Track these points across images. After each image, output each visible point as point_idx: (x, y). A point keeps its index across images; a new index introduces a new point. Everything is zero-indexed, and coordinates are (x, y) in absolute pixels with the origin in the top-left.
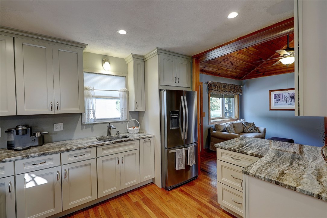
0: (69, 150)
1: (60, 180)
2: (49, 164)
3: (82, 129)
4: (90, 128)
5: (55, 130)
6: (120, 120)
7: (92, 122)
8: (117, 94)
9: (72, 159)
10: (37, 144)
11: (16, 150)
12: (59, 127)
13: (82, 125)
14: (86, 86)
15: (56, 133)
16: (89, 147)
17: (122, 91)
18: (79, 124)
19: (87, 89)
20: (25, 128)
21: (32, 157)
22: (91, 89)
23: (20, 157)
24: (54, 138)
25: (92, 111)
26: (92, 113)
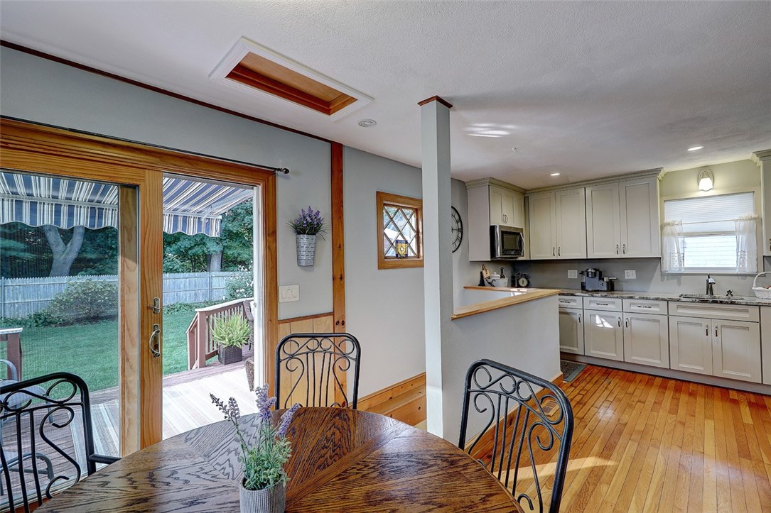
0: (631, 298)
1: (621, 327)
2: (610, 307)
3: (662, 280)
4: (676, 280)
5: (626, 278)
6: (737, 272)
7: (676, 271)
8: (730, 226)
9: (635, 308)
10: (606, 289)
11: (587, 290)
12: (630, 274)
13: (663, 275)
14: (667, 220)
15: (627, 281)
16: (657, 299)
17: (744, 220)
18: (658, 273)
19: (669, 224)
20: (593, 271)
21: (596, 297)
22: (677, 223)
23: (587, 295)
24: (625, 287)
25: (677, 255)
26: (676, 258)
